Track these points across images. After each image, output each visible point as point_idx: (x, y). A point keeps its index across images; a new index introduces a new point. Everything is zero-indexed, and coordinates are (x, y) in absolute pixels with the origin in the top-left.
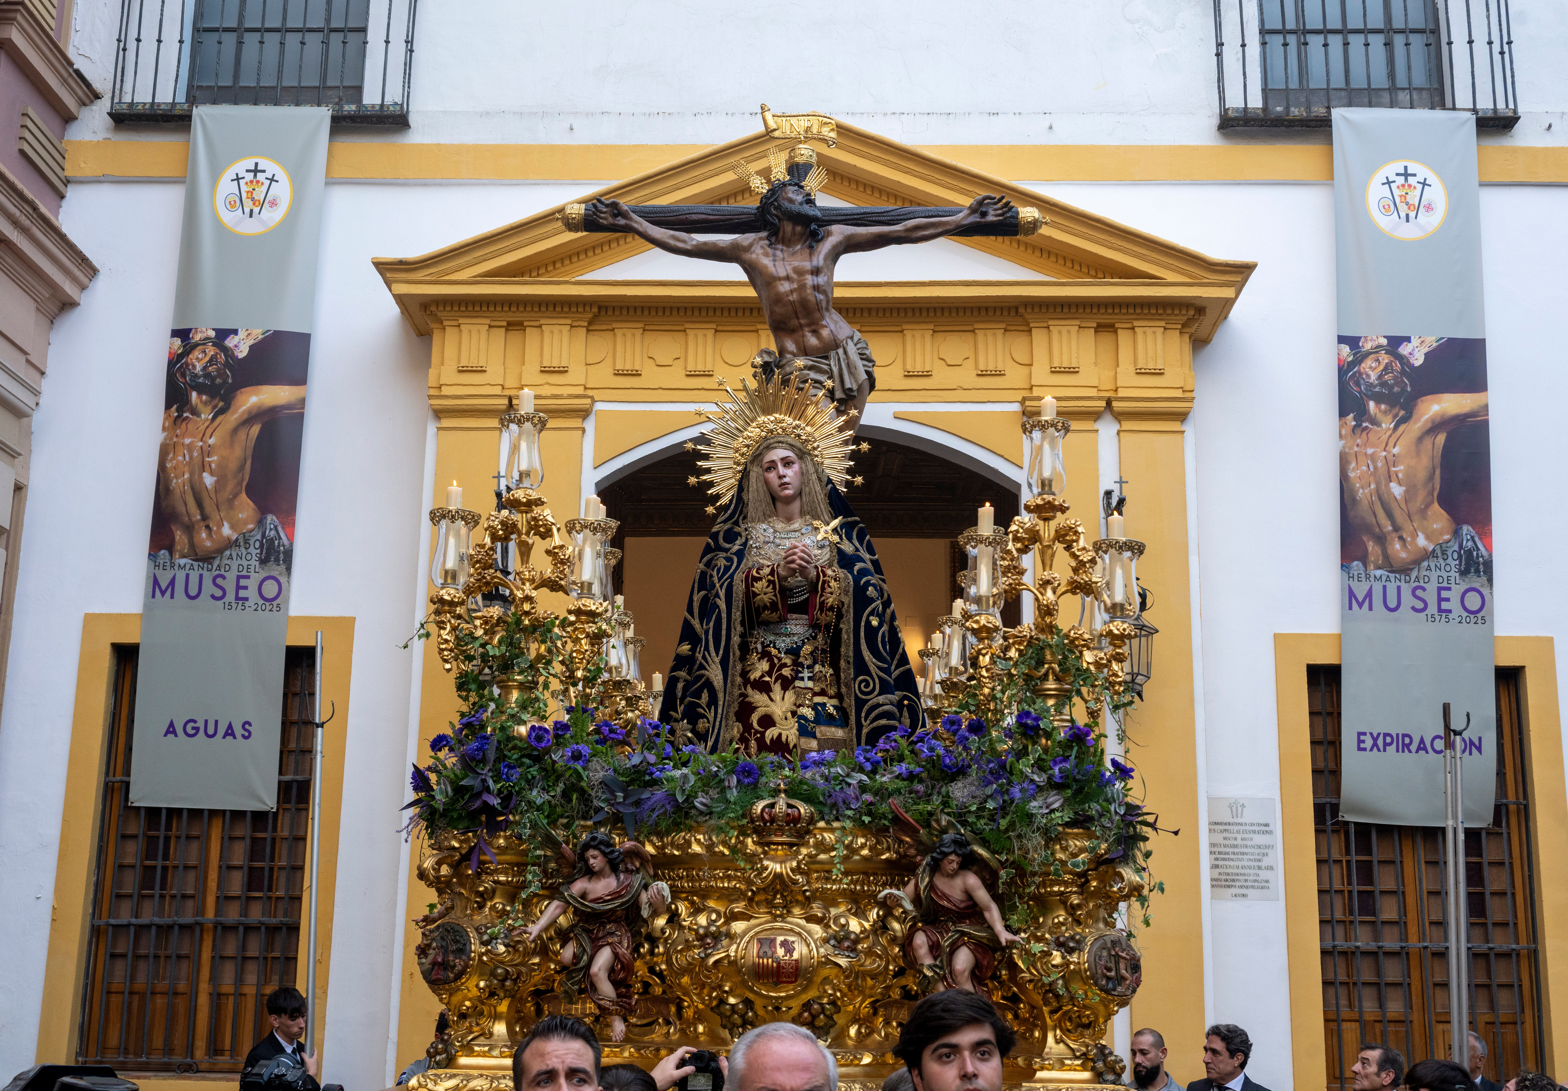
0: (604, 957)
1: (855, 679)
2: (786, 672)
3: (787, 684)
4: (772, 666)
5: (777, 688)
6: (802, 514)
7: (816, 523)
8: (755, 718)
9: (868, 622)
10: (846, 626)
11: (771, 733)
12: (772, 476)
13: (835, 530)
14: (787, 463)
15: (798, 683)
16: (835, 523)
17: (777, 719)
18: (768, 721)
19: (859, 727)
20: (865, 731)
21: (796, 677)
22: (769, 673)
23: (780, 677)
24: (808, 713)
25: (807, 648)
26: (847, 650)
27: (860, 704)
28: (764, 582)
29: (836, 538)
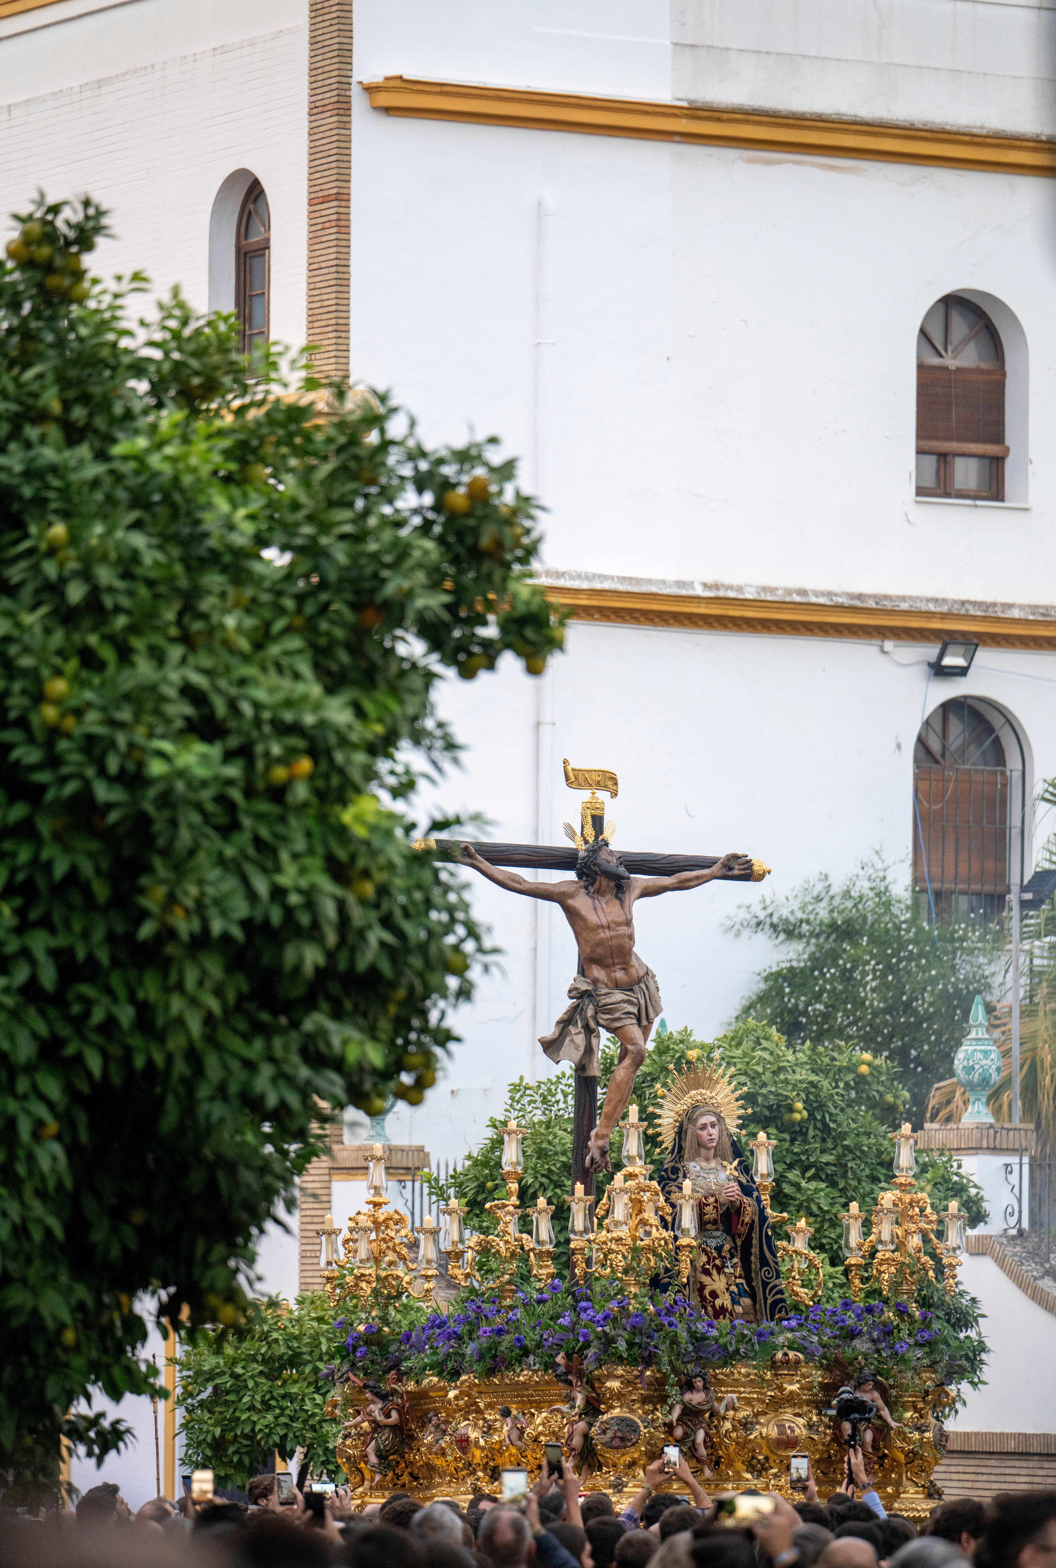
0: (701, 1435)
1: (761, 1269)
2: (718, 1262)
3: (719, 1270)
4: (709, 1258)
5: (714, 1272)
6: (715, 1156)
7: (725, 1163)
8: (707, 1292)
9: (767, 1233)
10: (755, 1235)
11: (718, 1302)
12: (704, 1133)
13: (735, 1168)
14: (713, 1125)
15: (726, 1270)
16: (736, 1163)
17: (719, 1293)
18: (714, 1295)
19: (766, 1299)
20: (769, 1302)
21: (724, 1266)
22: (708, 1263)
23: (715, 1266)
24: (733, 1288)
25: (727, 1247)
26: (755, 1250)
27: (765, 1285)
28: (711, 1207)
29: (736, 1174)
